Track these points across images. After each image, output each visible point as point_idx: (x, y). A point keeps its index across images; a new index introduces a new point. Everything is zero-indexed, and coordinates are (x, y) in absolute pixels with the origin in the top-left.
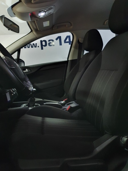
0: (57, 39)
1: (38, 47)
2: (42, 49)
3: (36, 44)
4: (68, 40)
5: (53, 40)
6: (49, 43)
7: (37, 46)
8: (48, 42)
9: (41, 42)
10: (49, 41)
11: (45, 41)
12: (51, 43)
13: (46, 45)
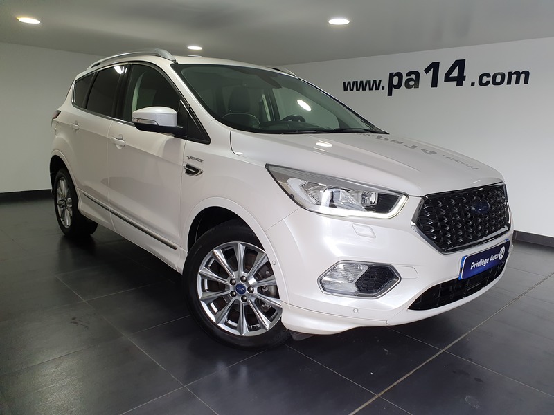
0: (427, 71)
1: (383, 88)
2: (390, 94)
3: (380, 81)
4: (455, 74)
5: (417, 74)
6: (408, 81)
7: (381, 88)
8: (405, 78)
9: (392, 76)
10: (409, 74)
11: (400, 75)
12: (412, 79)
13: (398, 86)
